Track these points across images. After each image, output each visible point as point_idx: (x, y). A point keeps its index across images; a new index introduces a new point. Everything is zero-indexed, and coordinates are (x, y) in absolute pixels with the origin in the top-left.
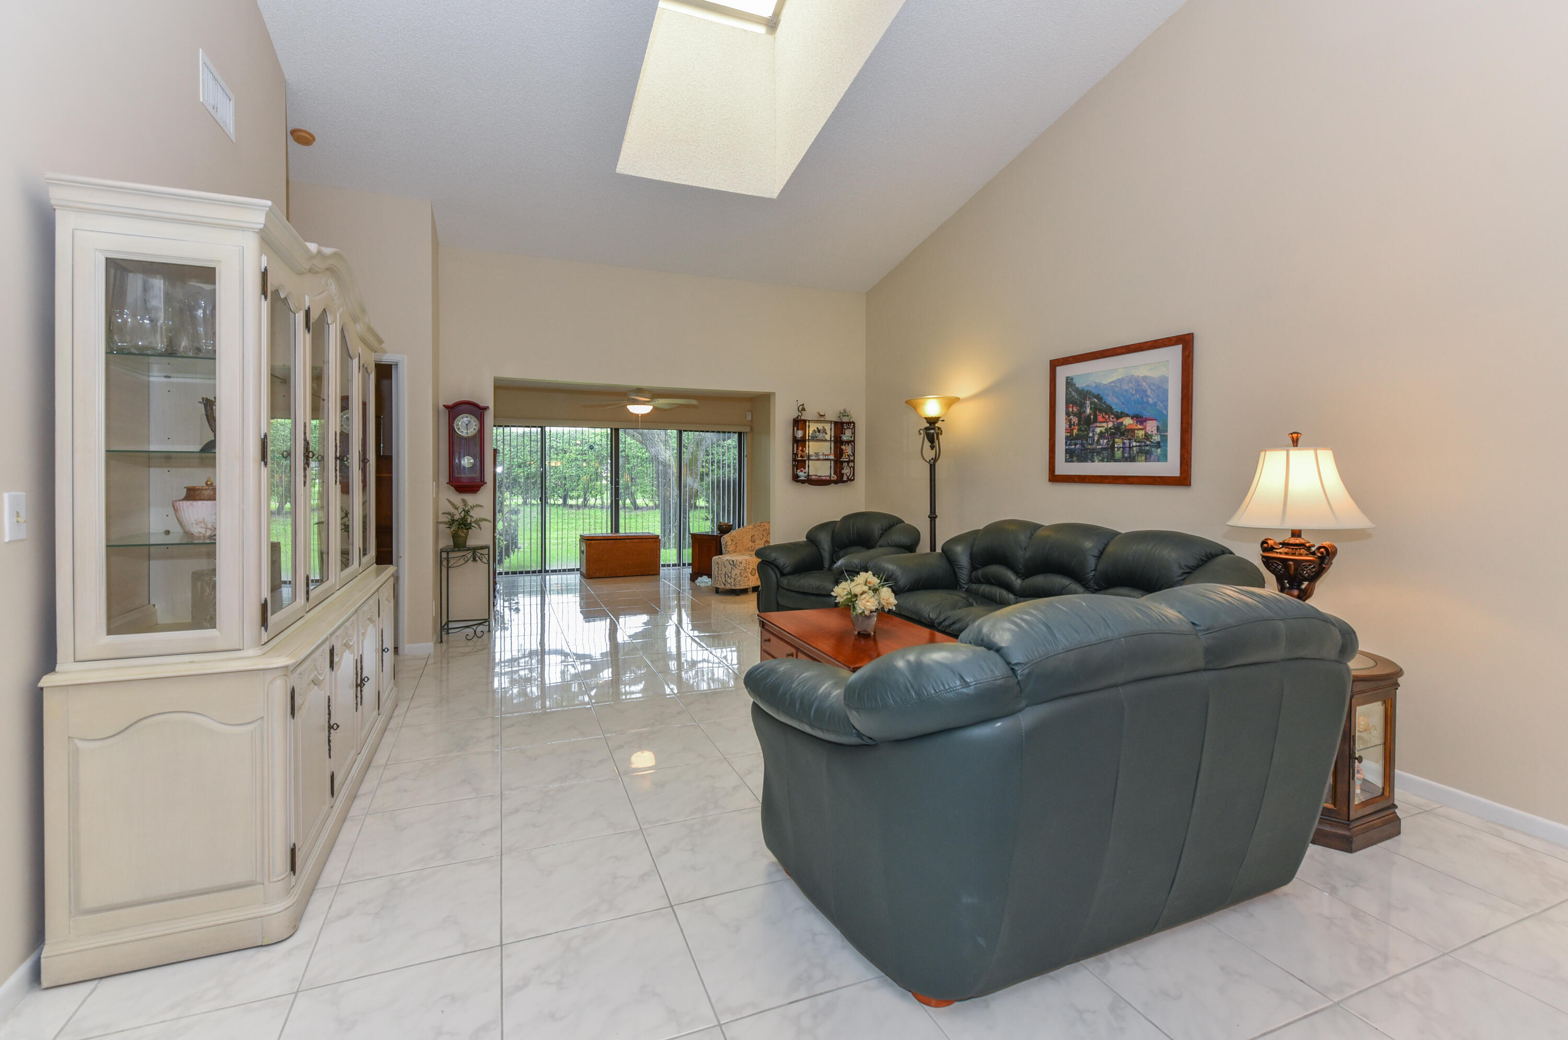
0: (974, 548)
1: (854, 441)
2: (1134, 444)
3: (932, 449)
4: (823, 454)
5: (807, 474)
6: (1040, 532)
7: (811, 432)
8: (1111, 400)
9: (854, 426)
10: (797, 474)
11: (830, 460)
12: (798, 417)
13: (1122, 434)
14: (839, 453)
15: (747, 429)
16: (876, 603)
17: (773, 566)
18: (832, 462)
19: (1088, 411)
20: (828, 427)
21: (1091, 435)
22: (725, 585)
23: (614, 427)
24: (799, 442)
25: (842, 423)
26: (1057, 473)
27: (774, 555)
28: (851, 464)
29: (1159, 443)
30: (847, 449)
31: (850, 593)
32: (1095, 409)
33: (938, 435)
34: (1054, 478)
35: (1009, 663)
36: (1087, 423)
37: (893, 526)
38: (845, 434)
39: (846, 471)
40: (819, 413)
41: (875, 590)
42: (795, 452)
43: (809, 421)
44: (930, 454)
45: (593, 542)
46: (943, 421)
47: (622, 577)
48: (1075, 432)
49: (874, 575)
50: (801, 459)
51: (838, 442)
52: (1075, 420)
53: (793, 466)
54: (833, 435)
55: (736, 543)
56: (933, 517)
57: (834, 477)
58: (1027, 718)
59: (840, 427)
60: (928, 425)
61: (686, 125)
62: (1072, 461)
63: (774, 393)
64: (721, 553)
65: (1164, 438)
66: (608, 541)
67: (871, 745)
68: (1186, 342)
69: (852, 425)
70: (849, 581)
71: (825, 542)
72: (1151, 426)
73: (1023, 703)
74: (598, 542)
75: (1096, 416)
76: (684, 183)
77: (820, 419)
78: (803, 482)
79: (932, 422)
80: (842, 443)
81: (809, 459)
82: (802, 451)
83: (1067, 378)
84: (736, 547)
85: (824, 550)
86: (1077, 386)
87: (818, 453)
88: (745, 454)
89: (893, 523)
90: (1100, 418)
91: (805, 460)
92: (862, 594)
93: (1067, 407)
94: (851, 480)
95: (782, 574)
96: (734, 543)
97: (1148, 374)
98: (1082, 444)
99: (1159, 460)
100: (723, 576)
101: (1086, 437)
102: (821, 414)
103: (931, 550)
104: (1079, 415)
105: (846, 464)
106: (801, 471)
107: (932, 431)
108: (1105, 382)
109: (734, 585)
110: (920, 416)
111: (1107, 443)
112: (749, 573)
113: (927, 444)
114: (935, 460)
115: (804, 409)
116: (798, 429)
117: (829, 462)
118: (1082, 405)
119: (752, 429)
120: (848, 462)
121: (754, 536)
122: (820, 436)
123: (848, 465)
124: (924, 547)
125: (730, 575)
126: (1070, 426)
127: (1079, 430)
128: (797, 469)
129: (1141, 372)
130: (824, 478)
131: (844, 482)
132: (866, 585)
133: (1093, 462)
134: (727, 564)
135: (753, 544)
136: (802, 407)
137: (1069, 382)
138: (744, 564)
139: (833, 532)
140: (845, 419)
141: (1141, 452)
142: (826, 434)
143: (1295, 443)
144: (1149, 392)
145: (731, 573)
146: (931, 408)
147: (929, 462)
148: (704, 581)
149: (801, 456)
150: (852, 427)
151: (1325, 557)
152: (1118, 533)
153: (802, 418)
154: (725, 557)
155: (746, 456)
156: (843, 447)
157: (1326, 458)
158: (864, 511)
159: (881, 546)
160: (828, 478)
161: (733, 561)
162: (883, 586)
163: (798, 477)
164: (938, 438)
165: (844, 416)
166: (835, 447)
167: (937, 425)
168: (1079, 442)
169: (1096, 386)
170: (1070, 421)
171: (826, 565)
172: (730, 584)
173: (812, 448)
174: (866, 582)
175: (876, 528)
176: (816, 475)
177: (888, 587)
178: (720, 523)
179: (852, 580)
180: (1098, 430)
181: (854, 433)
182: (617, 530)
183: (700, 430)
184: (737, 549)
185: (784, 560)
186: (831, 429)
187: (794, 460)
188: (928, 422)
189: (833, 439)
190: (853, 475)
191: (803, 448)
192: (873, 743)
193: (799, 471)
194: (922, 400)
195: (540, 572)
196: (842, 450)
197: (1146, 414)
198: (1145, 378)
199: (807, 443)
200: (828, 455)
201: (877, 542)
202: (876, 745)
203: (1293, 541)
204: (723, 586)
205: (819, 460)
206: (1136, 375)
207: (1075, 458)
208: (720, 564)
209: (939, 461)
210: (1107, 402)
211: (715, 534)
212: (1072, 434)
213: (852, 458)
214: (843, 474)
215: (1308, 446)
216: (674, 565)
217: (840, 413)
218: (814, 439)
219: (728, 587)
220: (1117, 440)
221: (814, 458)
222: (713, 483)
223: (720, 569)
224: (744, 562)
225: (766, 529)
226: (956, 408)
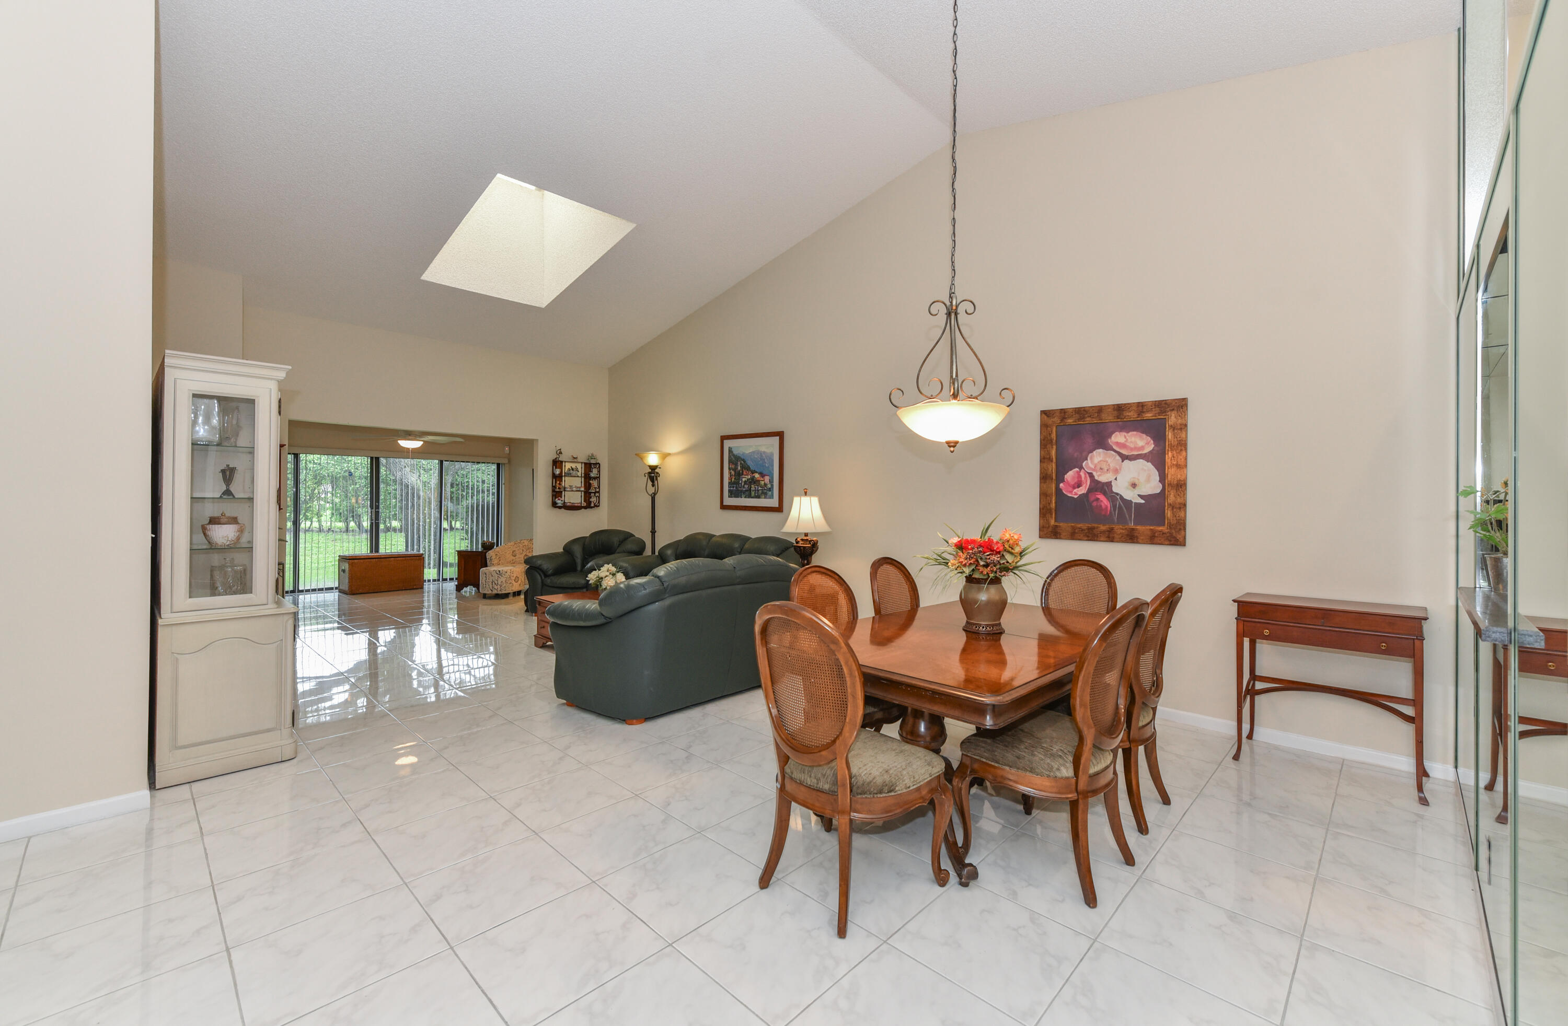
0: (678, 552)
1: (599, 477)
2: (760, 488)
3: (653, 487)
4: (576, 487)
5: (563, 502)
6: (714, 539)
7: (566, 470)
8: (749, 463)
9: (599, 467)
10: (555, 502)
11: (582, 491)
12: (556, 458)
13: (754, 483)
14: (588, 486)
15: (506, 461)
16: (614, 582)
17: (538, 570)
18: (583, 493)
19: (739, 468)
20: (579, 466)
21: (740, 482)
22: (492, 591)
23: (375, 455)
24: (557, 478)
25: (590, 464)
26: (724, 504)
27: (539, 562)
28: (597, 494)
29: (770, 488)
30: (594, 483)
31: (598, 577)
32: (742, 467)
33: (656, 477)
34: (724, 507)
35: (661, 581)
36: (739, 475)
37: (627, 538)
38: (592, 472)
39: (593, 499)
40: (572, 456)
41: (614, 575)
42: (554, 485)
43: (565, 462)
44: (651, 490)
45: (356, 561)
46: (660, 468)
47: (386, 591)
48: (733, 479)
49: (613, 566)
50: (558, 490)
51: (587, 478)
52: (733, 473)
53: (553, 496)
54: (583, 472)
55: (499, 557)
56: (653, 532)
57: (584, 504)
58: (668, 602)
59: (588, 466)
60: (650, 471)
61: (476, 249)
62: (731, 497)
63: (537, 440)
64: (486, 566)
65: (772, 486)
66: (372, 560)
67: (610, 622)
68: (780, 435)
69: (597, 465)
70: (598, 570)
71: (578, 551)
72: (767, 479)
73: (667, 595)
74: (362, 561)
75: (743, 471)
76: (474, 291)
77: (573, 461)
78: (560, 508)
79: (653, 468)
80: (590, 478)
81: (565, 491)
82: (560, 484)
83: (729, 447)
84: (500, 560)
85: (577, 557)
86: (734, 453)
87: (572, 486)
88: (503, 482)
89: (627, 536)
90: (744, 473)
91: (562, 492)
92: (605, 577)
93: (729, 465)
94: (597, 506)
95: (546, 576)
96: (498, 557)
97: (766, 450)
98: (736, 487)
99: (770, 498)
100: (490, 584)
101: (738, 483)
102: (574, 457)
103: (652, 554)
104: (735, 470)
105: (592, 494)
106: (559, 499)
107: (653, 475)
108: (747, 452)
109: (500, 591)
110: (645, 464)
111: (748, 488)
112: (513, 580)
113: (650, 483)
114: (655, 494)
115: (561, 453)
116: (556, 468)
117: (580, 492)
118: (736, 465)
119: (509, 461)
120: (595, 493)
121: (515, 551)
122: (574, 473)
123: (595, 495)
124: (648, 551)
125: (496, 582)
126: (731, 476)
127: (735, 479)
128: (555, 498)
129: (763, 449)
130: (576, 505)
131: (592, 507)
132: (608, 571)
133: (741, 498)
134: (494, 574)
135: (514, 558)
136: (559, 451)
137: (730, 450)
138: (508, 573)
139: (584, 544)
140: (593, 461)
141: (763, 493)
142: (578, 471)
143: (806, 494)
144: (766, 461)
145: (497, 581)
146: (652, 459)
147: (651, 495)
148: (468, 591)
149: (559, 488)
150: (598, 467)
151: (814, 546)
152: (751, 538)
153: (559, 459)
154: (491, 569)
155: (504, 484)
156: (591, 482)
157: (815, 500)
158: (606, 529)
159: (618, 553)
160: (579, 505)
161: (499, 571)
162: (618, 572)
163: (557, 504)
164: (657, 479)
165: (592, 458)
166: (585, 481)
167: (656, 471)
168: (735, 486)
169: (743, 454)
170: (731, 473)
171: (579, 568)
172: (497, 590)
173: (567, 482)
174: (608, 570)
175: (615, 540)
176: (570, 503)
177: (622, 573)
178: (484, 541)
179: (599, 570)
180: (744, 479)
181: (599, 472)
182: (377, 550)
183: (461, 460)
184: (500, 562)
185: (547, 566)
186: (582, 468)
187: (553, 491)
188: (650, 468)
189: (583, 475)
190: (599, 502)
191: (560, 482)
192: (610, 620)
193: (557, 499)
194: (646, 454)
195: (293, 592)
196: (590, 484)
197: (765, 473)
198: (764, 452)
199: (563, 478)
200: (579, 487)
201: (616, 550)
202: (612, 621)
203: (806, 538)
204: (490, 592)
205: (572, 491)
206: (760, 450)
207: (733, 495)
208: (487, 574)
209: (657, 495)
210: (748, 464)
211: (480, 550)
212: (731, 480)
213: (598, 490)
214: (591, 502)
215: (808, 495)
216: (434, 580)
217: (589, 456)
218: (568, 475)
219: (495, 592)
220: (752, 486)
221: (568, 489)
222: (472, 507)
223: (488, 578)
224: (509, 571)
225: (525, 546)
226: (668, 459)
